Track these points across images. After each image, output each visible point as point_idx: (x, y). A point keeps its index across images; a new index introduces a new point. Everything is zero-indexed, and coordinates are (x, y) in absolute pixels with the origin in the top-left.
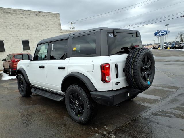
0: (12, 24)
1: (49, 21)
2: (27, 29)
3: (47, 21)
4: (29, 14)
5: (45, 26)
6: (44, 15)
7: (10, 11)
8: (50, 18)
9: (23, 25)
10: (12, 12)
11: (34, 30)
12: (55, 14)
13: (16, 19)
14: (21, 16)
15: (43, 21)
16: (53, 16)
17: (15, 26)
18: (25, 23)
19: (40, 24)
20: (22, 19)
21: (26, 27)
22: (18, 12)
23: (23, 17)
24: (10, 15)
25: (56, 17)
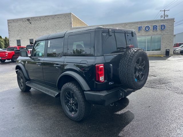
0: (38, 28)
1: (62, 22)
2: (46, 30)
3: (60, 22)
4: (48, 19)
5: (59, 26)
6: (59, 17)
7: (37, 18)
8: (63, 19)
9: (44, 27)
10: (38, 19)
11: (51, 30)
12: (68, 14)
13: (40, 24)
14: (43, 21)
15: (57, 22)
16: (66, 17)
17: (39, 28)
18: (45, 26)
19: (55, 25)
20: (44, 23)
21: (45, 29)
22: (42, 18)
23: (45, 21)
24: (37, 21)
25: (68, 17)
